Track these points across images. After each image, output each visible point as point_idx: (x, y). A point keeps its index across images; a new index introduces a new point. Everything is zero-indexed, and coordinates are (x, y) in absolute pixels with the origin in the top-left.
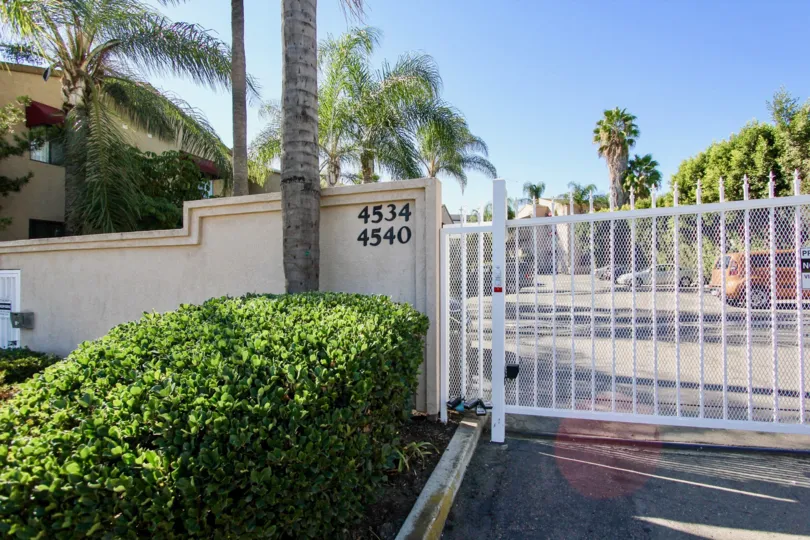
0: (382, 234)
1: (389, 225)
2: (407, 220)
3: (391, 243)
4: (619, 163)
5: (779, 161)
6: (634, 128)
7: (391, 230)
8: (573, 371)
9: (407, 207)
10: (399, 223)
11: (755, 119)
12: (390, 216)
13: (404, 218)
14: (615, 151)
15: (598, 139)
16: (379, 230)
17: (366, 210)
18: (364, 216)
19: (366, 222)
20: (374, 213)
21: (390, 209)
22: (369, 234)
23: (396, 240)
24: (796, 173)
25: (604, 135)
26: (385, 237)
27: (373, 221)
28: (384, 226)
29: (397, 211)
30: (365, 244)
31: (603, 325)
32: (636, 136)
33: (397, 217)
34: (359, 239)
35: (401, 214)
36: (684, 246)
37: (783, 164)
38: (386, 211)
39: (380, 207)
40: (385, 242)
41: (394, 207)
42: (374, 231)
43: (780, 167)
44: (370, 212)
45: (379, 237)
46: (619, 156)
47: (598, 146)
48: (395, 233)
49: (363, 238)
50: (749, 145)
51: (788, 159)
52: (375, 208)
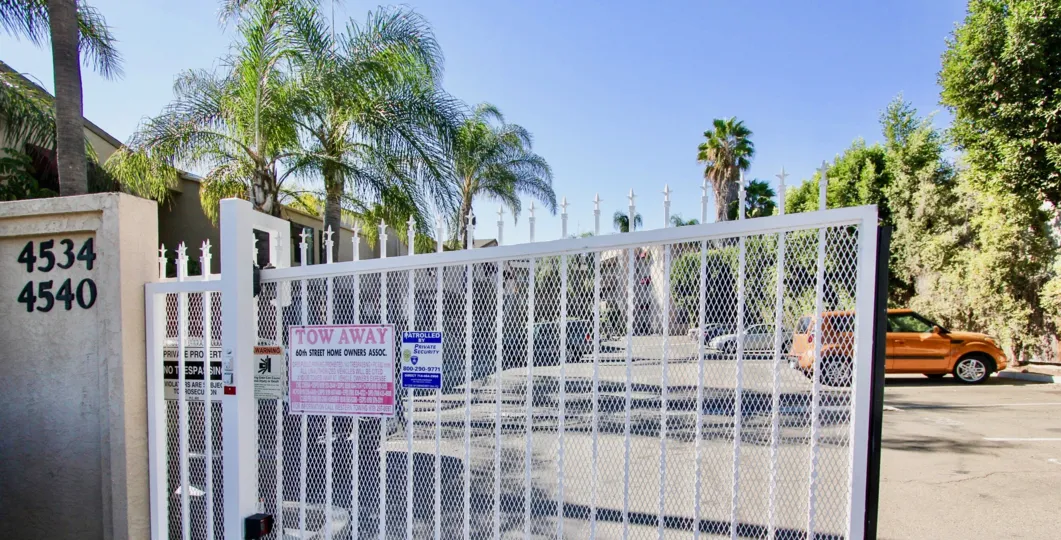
0: (54, 291)
1: (65, 275)
2: (90, 267)
3: (69, 307)
4: (727, 190)
5: (886, 191)
6: (748, 146)
7: (67, 284)
8: (528, 496)
9: (89, 245)
10: (78, 273)
11: (860, 138)
12: (64, 260)
13: (84, 263)
14: (723, 173)
15: (703, 156)
16: (50, 284)
17: (29, 248)
18: (27, 258)
19: (30, 269)
20: (43, 255)
21: (65, 246)
22: (36, 291)
23: (75, 303)
24: (904, 210)
25: (711, 152)
26: (59, 297)
27: (41, 269)
28: (58, 277)
29: (76, 251)
30: (30, 309)
31: (648, 413)
32: (749, 155)
33: (76, 261)
34: (21, 299)
35: (81, 257)
36: (788, 301)
37: (891, 195)
38: (59, 251)
39: (50, 244)
40: (59, 305)
41: (71, 245)
42: (43, 285)
43: (887, 200)
44: (36, 252)
45: (49, 297)
46: (728, 179)
47: (703, 166)
48: (74, 291)
49: (27, 297)
50: (852, 171)
51: (897, 190)
52: (44, 246)
